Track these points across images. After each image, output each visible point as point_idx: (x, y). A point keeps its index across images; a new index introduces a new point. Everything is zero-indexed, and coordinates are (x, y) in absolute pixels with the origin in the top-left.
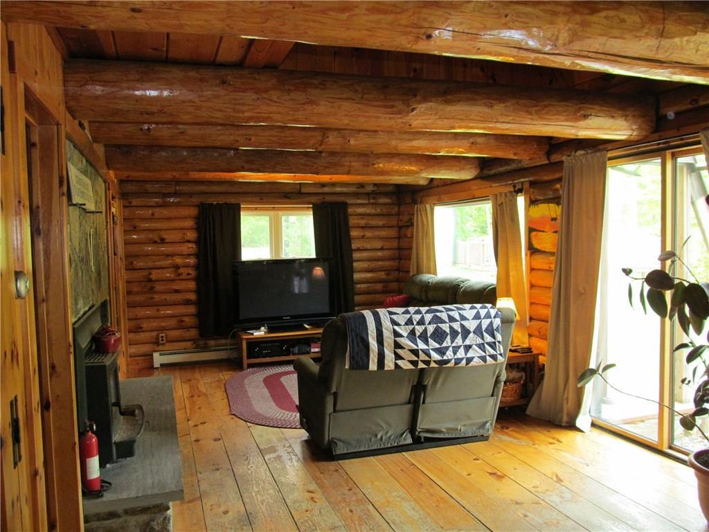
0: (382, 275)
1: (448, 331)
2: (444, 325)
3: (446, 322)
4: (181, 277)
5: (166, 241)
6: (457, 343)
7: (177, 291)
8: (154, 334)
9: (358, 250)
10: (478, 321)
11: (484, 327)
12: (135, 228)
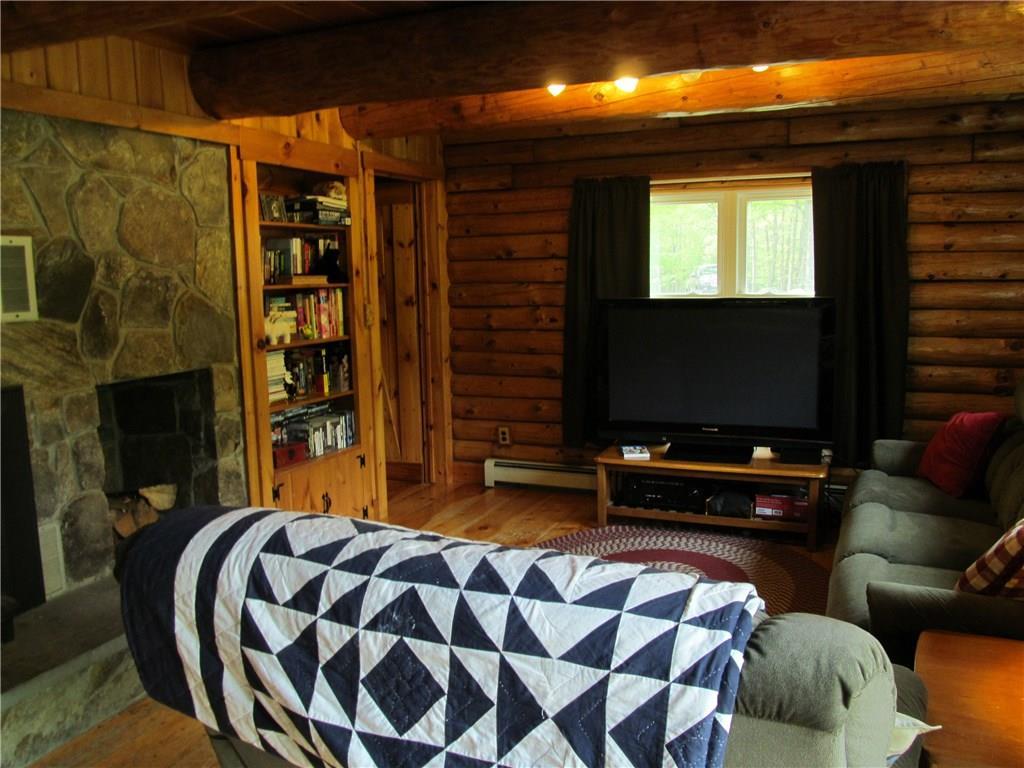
0: (997, 348)
1: (442, 678)
2: (428, 645)
3: (437, 638)
4: (540, 324)
5: (515, 255)
6: (473, 746)
7: (532, 352)
8: (493, 425)
9: (931, 280)
10: (593, 675)
11: (617, 711)
12: (468, 231)
